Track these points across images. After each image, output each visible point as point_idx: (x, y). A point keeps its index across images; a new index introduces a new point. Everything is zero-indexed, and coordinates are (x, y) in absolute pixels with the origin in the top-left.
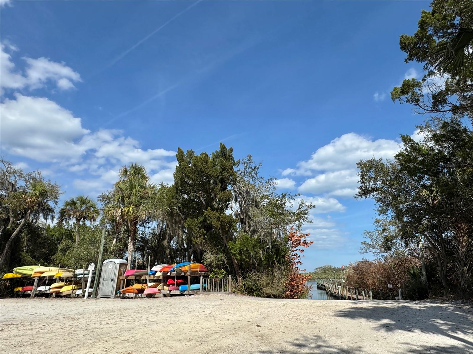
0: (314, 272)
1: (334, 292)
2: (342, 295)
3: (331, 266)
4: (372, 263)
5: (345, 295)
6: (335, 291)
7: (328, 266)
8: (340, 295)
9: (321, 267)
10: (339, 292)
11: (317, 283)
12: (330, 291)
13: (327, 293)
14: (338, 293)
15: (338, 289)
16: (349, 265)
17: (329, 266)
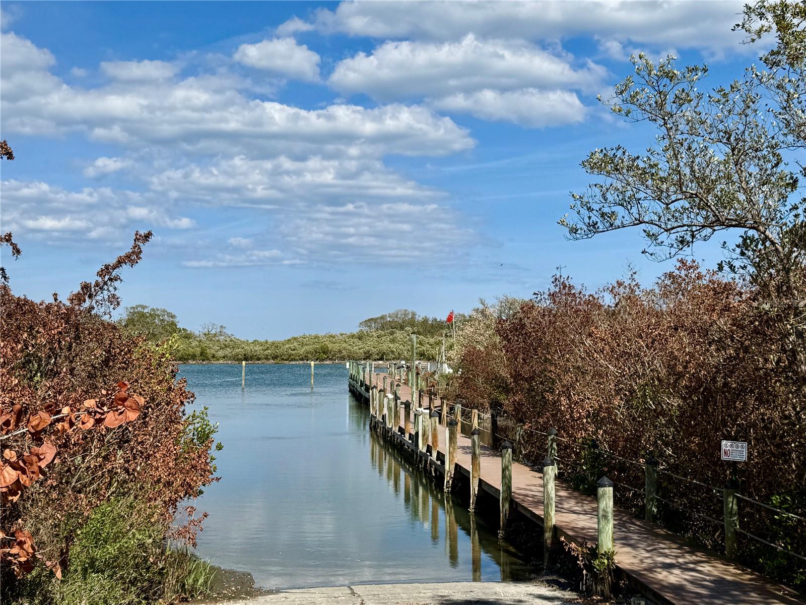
0: (356, 331)
1: (400, 429)
2: (429, 449)
3: (414, 314)
4: (593, 303)
5: (441, 457)
6: (402, 424)
7: (406, 313)
8: (422, 448)
9: (382, 318)
10: (417, 433)
11: (352, 377)
12: (384, 417)
13: (374, 427)
14: (414, 438)
15: (416, 422)
16: (477, 310)
17: (406, 315)
